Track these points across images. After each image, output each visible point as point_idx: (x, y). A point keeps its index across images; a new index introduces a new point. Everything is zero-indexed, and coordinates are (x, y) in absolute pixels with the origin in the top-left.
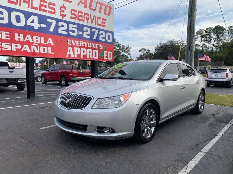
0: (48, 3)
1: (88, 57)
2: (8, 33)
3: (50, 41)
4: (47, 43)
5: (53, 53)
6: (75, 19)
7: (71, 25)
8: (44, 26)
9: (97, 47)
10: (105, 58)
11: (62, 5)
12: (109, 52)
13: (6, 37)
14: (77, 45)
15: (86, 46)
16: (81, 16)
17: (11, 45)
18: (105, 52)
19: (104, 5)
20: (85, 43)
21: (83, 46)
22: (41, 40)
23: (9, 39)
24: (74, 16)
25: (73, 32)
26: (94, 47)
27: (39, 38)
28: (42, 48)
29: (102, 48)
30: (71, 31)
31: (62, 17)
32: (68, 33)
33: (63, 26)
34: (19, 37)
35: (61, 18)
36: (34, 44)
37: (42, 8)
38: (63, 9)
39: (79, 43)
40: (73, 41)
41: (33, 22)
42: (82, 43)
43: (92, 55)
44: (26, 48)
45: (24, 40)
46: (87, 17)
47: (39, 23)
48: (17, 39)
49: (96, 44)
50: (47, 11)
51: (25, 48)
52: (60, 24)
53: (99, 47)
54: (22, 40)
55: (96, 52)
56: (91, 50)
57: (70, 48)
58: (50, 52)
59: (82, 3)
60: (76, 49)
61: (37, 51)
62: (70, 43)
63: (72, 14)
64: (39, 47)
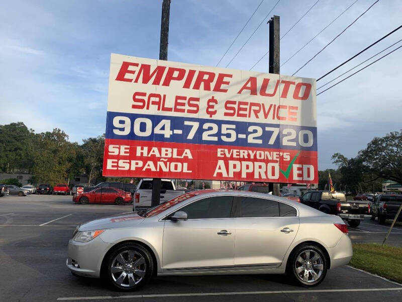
0: (188, 99)
1: (256, 176)
2: (129, 147)
3: (188, 153)
4: (182, 157)
5: (191, 171)
6: (232, 115)
7: (224, 127)
8: (179, 132)
9: (277, 158)
10: (295, 178)
11: (211, 98)
12: (305, 167)
13: (125, 152)
14: (235, 156)
15: (252, 157)
16: (245, 110)
17: (130, 163)
18: (295, 167)
19: (294, 83)
20: (250, 152)
21: (246, 157)
22: (172, 153)
23: (128, 155)
24: (232, 112)
25: (229, 136)
26: (270, 158)
27: (170, 150)
28: (173, 164)
29: (289, 159)
30: (224, 135)
31: (209, 115)
32: (220, 139)
33: (210, 129)
34: (142, 151)
35: (207, 117)
36: (162, 159)
37: (178, 107)
38: (211, 104)
39: (238, 154)
40: (226, 150)
41: (163, 128)
42: (244, 153)
43: (266, 173)
44: (151, 165)
45: (148, 154)
46: (257, 108)
47: (172, 129)
48: (138, 154)
49: (275, 153)
50: (186, 111)
51: (149, 165)
52: (206, 126)
53: (282, 158)
54: (145, 155)
55: (273, 168)
56: (263, 164)
57: (221, 163)
58: (185, 170)
59: (248, 88)
60: (231, 163)
61: (165, 169)
62: (221, 154)
63: (227, 108)
64: (168, 163)
